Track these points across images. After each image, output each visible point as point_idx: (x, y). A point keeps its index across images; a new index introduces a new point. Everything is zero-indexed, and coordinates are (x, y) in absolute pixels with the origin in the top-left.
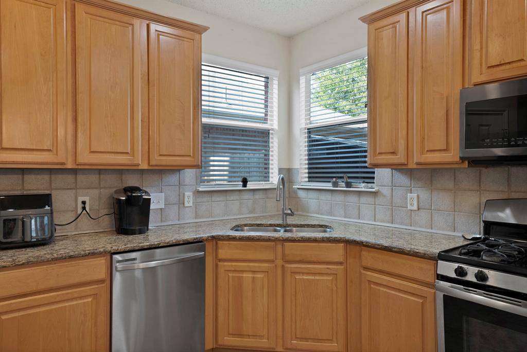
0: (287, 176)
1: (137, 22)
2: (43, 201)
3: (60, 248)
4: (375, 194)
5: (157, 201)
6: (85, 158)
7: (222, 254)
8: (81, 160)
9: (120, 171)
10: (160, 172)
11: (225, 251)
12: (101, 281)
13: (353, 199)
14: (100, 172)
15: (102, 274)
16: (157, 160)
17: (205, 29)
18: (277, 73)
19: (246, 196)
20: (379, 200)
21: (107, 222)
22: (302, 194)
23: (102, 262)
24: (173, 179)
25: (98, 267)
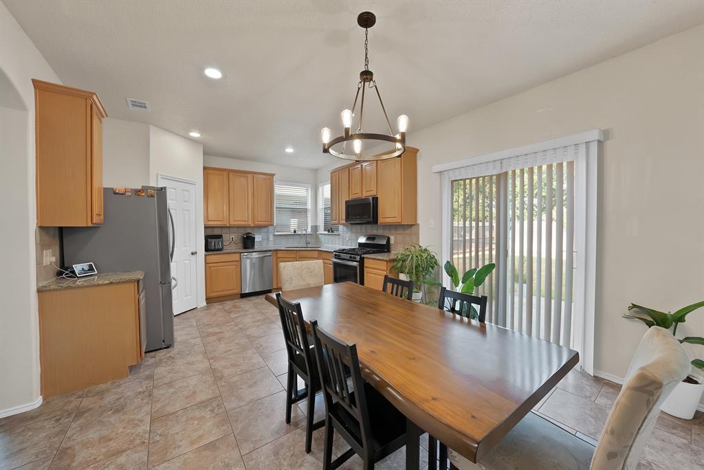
0: (315, 228)
1: (249, 175)
2: (220, 237)
3: (224, 251)
4: (339, 235)
5: (258, 238)
6: (233, 223)
7: (279, 256)
8: (231, 223)
9: (245, 227)
10: (260, 227)
11: (280, 255)
12: (238, 261)
13: (334, 237)
14: (238, 227)
15: (238, 259)
16: (257, 223)
17: (274, 175)
18: (310, 185)
19: (296, 237)
20: (341, 237)
21: (241, 245)
22: (320, 236)
23: (238, 255)
24: (265, 230)
25: (236, 257)
